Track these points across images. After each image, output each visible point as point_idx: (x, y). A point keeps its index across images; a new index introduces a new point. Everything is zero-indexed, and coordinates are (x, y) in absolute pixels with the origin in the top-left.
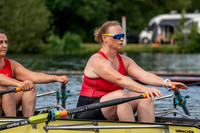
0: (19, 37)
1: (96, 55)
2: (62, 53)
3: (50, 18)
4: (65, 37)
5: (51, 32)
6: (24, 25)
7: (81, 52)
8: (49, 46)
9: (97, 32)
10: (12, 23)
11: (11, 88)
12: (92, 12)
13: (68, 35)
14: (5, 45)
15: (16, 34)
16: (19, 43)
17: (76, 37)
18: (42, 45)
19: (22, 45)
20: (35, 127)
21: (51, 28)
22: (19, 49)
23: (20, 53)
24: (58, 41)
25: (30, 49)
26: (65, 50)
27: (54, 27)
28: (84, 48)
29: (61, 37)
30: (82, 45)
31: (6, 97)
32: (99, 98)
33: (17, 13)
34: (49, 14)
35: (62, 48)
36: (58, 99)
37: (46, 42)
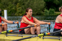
0: (35, 10)
1: (59, 16)
2: (49, 15)
3: (45, 4)
4: (49, 10)
5: (45, 8)
6: (37, 6)
7: (55, 14)
8: (45, 13)
9: (60, 8)
10: (33, 6)
11: (33, 26)
12: (58, 2)
13: (50, 9)
14: (32, 13)
15: (34, 9)
16: (35, 12)
17: (53, 10)
18: (42, 12)
19: (36, 12)
20: (40, 38)
21: (45, 7)
22: (35, 14)
23: (35, 15)
24: (47, 11)
25: (39, 14)
26: (49, 14)
27: (46, 7)
28: (56, 13)
29: (48, 10)
30: (55, 12)
31: (31, 28)
32: (60, 29)
33: (35, 3)
34: (45, 3)
35: (48, 13)
36: (48, 29)
37: (44, 12)
